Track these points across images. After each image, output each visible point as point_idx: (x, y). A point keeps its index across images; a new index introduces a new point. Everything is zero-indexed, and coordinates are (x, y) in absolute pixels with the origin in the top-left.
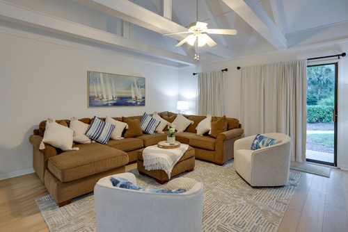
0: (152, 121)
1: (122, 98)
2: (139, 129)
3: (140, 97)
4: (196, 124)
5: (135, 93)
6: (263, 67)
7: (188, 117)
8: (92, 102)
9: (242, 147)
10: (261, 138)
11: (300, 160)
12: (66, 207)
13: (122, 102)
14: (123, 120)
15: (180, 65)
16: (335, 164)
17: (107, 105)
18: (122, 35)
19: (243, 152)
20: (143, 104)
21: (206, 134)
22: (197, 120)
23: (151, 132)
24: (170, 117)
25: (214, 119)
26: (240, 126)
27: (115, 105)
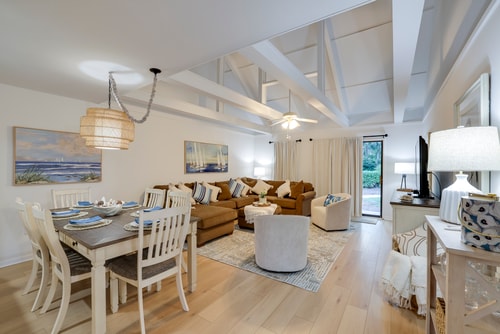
0: (238, 186)
1: (210, 165)
2: (229, 193)
3: (224, 164)
4: (276, 188)
5: (220, 160)
6: (330, 140)
7: (267, 182)
8: (189, 169)
9: (317, 204)
10: (331, 197)
11: (358, 215)
12: (206, 246)
13: (210, 169)
14: (216, 184)
15: (256, 134)
16: (381, 216)
17: (199, 172)
18: (218, 110)
19: (318, 208)
20: (226, 170)
21: (286, 196)
22: (276, 185)
23: (238, 196)
24: (251, 182)
25: (292, 184)
26: (313, 190)
27: (206, 171)
